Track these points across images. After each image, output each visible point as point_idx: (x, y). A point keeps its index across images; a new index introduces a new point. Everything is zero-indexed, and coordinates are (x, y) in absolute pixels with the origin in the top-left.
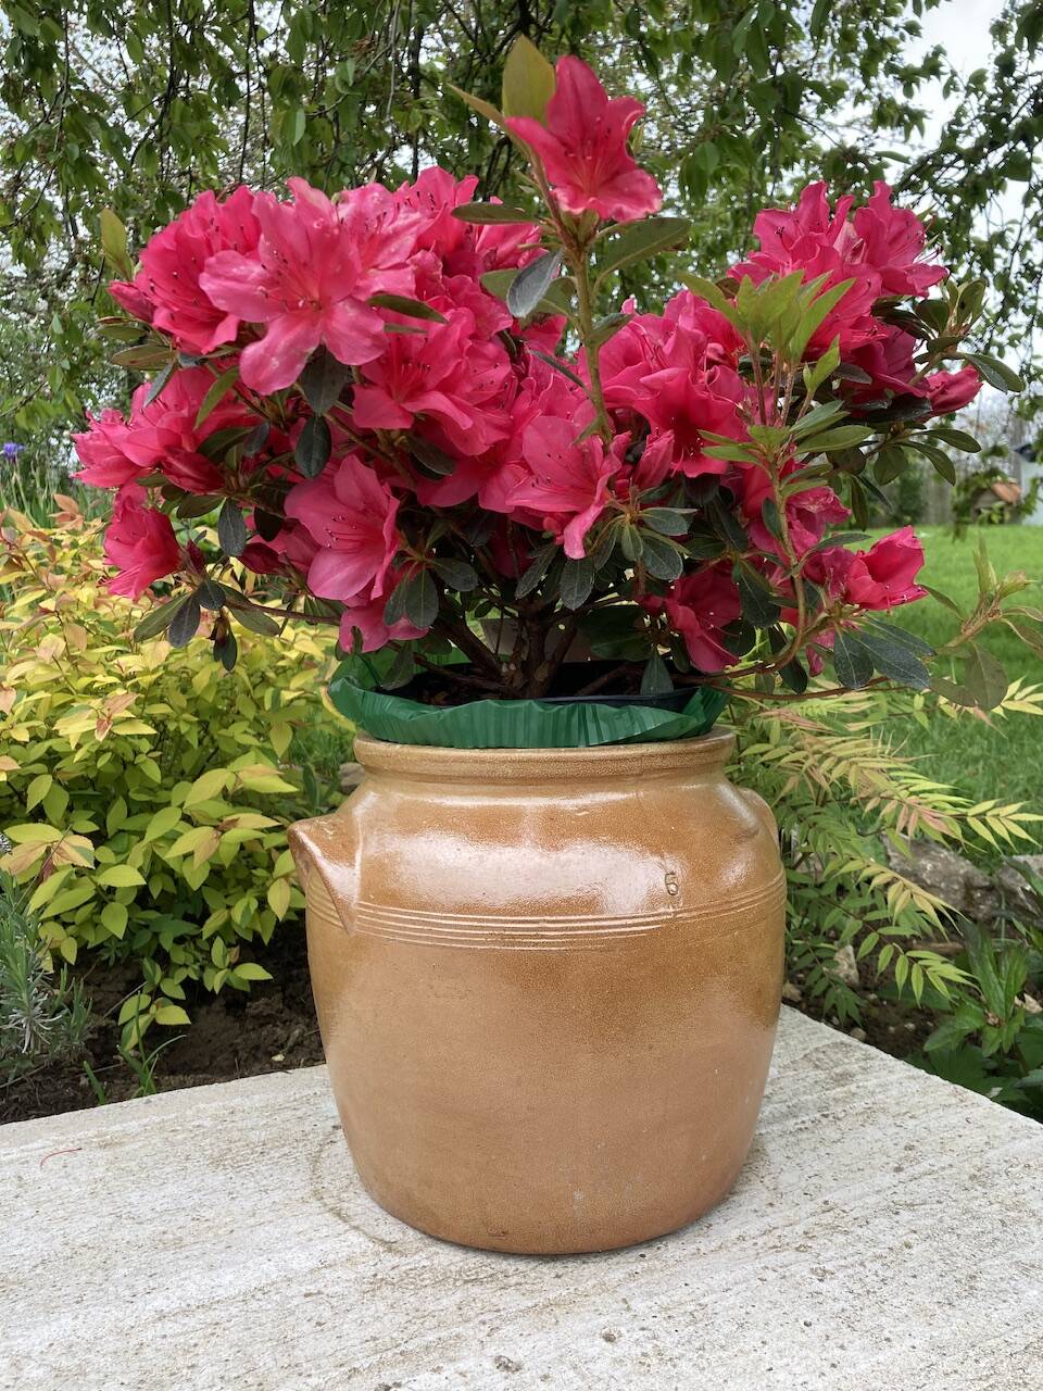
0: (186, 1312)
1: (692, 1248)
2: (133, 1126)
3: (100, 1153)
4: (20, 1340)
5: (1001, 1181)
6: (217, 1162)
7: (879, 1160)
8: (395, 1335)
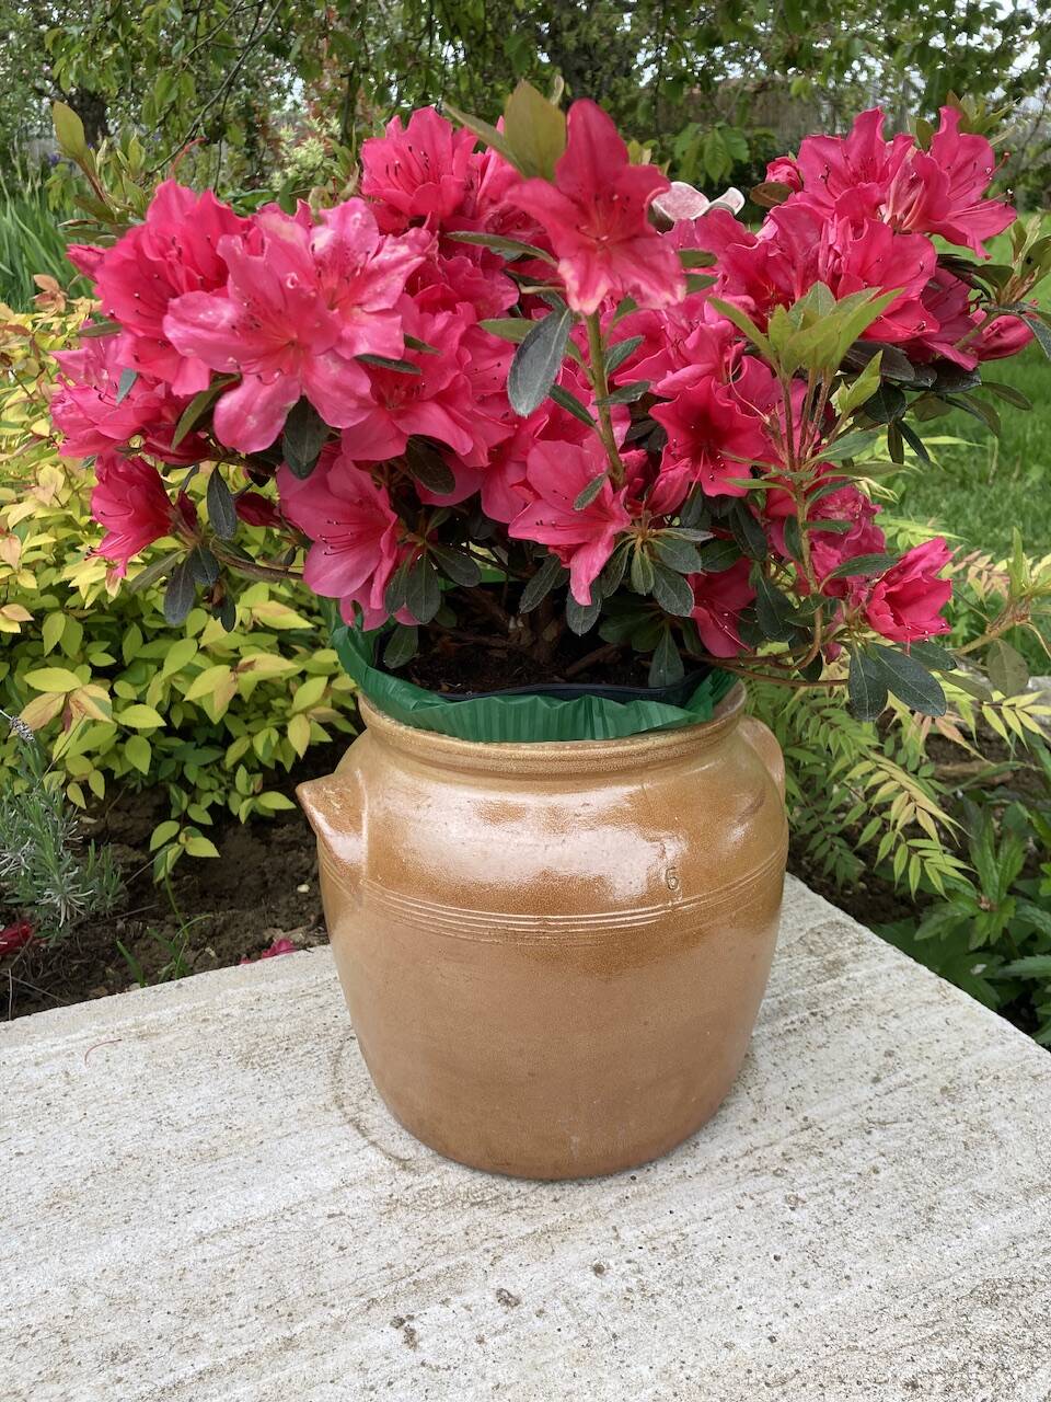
0: (223, 1233)
1: (678, 1170)
2: (167, 1014)
3: (139, 1046)
4: (76, 1266)
5: (970, 1095)
6: (246, 1060)
7: (860, 1068)
8: (408, 1262)
